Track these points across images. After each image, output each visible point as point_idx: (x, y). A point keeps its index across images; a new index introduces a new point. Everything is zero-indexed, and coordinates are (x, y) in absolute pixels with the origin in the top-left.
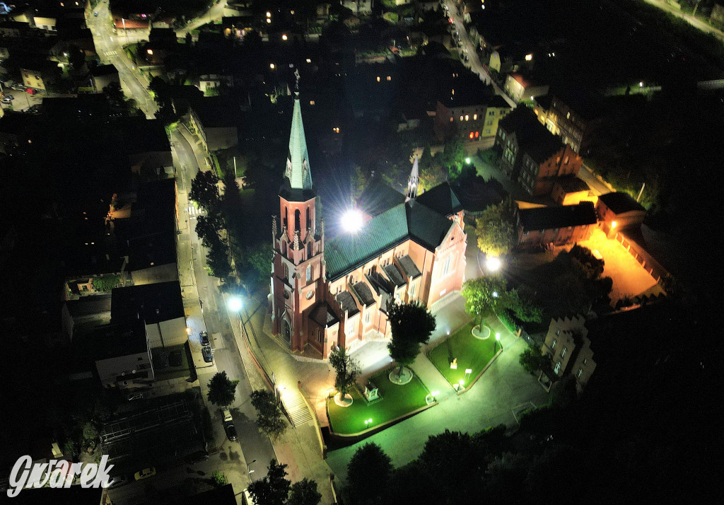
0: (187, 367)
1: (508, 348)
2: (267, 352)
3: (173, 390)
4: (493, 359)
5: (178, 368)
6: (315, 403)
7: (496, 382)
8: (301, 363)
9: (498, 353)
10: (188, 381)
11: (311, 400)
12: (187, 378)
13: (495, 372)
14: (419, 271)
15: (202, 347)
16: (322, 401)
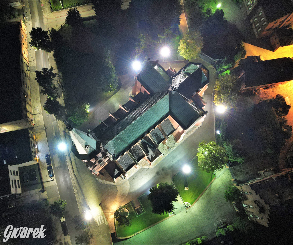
0: (39, 181)
1: (219, 177)
2: (83, 176)
3: (33, 199)
4: (209, 185)
5: (34, 182)
6: (108, 215)
7: (209, 202)
8: (102, 185)
9: (213, 181)
10: (41, 191)
11: (106, 214)
12: (40, 190)
13: (209, 194)
14: (174, 128)
15: (47, 166)
16: (112, 214)
